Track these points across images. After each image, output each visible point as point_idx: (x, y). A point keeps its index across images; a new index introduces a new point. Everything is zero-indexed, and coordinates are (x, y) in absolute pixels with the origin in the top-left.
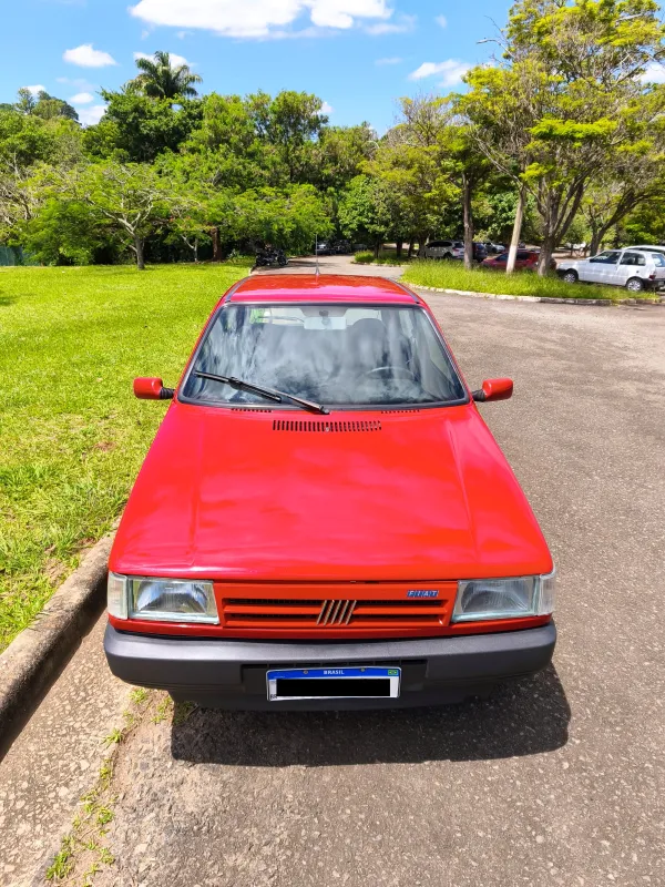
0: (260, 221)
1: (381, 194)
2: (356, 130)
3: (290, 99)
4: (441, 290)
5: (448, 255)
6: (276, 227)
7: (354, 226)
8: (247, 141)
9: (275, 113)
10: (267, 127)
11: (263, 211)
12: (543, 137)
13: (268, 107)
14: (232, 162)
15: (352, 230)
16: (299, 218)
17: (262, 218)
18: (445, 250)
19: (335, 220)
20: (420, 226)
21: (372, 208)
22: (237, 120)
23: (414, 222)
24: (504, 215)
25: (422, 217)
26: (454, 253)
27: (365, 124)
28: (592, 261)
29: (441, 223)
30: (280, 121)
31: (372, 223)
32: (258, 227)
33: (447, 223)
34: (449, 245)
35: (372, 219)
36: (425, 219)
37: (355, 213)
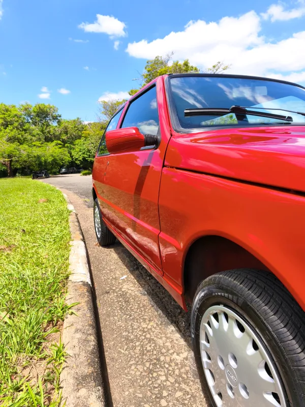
0: (35, 157)
1: (92, 145)
2: (74, 121)
3: (42, 107)
6: (43, 159)
7: (81, 159)
8: (22, 125)
9: (35, 112)
10: (31, 119)
11: (37, 152)
13: (32, 110)
14: (14, 133)
15: (80, 160)
16: (55, 155)
17: (36, 155)
19: (71, 157)
21: (89, 151)
22: (16, 115)
27: (78, 119)
30: (38, 115)
31: (89, 157)
32: (34, 159)
35: (89, 155)
37: (80, 153)
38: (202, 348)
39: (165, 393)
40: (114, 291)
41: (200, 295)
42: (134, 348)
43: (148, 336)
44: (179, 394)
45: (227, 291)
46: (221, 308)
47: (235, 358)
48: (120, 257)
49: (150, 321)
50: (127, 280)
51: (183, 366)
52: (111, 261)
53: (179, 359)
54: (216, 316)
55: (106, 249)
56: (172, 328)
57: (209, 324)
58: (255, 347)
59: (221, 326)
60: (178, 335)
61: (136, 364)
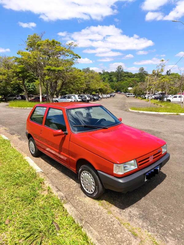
4: (26, 108)
5: (15, 99)
12: (48, 70)
18: (14, 97)
20: (5, 91)
23: (3, 90)
24: (28, 88)
25: (6, 89)
26: (17, 98)
28: (61, 98)
29: (12, 90)
33: (14, 90)
34: (15, 96)
36: (7, 89)
38: (81, 180)
39: (73, 192)
40: (50, 173)
41: (80, 170)
42: (63, 186)
43: (66, 182)
44: (76, 191)
45: (86, 168)
46: (85, 171)
47: (87, 179)
48: (45, 161)
49: (65, 179)
50: (52, 169)
51: (76, 186)
52: (42, 163)
53: (75, 185)
54: (84, 173)
55: (37, 158)
56: (71, 179)
57: (82, 175)
58: (90, 176)
59: (85, 175)
60: (73, 181)
61: (65, 188)
